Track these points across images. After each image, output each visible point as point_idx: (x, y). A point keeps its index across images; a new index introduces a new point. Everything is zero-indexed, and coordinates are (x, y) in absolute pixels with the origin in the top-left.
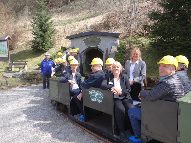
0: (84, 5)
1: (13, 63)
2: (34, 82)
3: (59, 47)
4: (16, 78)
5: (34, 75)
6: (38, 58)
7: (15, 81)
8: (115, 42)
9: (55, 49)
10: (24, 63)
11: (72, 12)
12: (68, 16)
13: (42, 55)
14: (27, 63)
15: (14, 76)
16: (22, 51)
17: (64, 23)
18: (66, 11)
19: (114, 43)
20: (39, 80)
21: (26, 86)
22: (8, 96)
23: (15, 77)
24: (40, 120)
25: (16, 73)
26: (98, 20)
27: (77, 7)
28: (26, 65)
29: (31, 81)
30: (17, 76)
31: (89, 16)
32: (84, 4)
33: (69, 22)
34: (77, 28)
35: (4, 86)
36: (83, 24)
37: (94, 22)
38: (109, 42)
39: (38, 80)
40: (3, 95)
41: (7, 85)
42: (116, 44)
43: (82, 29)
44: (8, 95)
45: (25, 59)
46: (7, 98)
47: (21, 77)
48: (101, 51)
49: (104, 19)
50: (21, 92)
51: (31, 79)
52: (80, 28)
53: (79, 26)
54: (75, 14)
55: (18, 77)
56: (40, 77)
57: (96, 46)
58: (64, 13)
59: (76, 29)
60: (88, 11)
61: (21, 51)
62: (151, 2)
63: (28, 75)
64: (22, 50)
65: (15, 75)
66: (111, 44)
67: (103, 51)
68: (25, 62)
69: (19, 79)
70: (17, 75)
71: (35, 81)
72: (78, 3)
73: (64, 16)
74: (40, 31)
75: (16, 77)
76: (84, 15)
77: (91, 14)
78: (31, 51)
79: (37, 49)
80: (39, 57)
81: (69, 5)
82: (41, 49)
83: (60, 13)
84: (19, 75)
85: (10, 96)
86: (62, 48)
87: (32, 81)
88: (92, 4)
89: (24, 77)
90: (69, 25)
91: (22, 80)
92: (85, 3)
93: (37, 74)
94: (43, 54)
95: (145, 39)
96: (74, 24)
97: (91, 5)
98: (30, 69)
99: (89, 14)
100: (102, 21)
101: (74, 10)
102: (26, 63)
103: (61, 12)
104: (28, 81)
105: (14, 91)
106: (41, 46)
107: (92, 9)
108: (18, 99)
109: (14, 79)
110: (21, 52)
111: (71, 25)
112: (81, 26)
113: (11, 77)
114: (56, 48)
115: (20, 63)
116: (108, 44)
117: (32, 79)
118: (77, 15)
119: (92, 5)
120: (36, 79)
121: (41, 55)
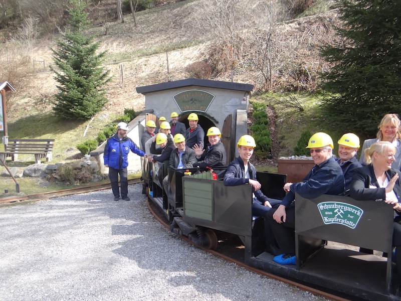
0: (153, 24)
1: (17, 144)
2: (75, 186)
3: (116, 111)
4: (32, 177)
5: (75, 171)
6: (71, 133)
7: (33, 185)
8: (243, 102)
9: (107, 114)
10: (46, 143)
11: (129, 38)
12: (121, 44)
13: (80, 126)
14: (52, 145)
15: (27, 172)
16: (29, 118)
17: (114, 58)
18: (116, 34)
19: (241, 105)
20: (87, 182)
21: (67, 195)
22: (46, 218)
23: (30, 176)
24: (175, 270)
25: (31, 167)
26: (189, 57)
27: (140, 27)
28: (51, 148)
29: (68, 183)
30: (35, 173)
31: (167, 47)
32: (154, 22)
33: (126, 57)
34: (146, 70)
35: (13, 195)
36: (157, 63)
37: (181, 59)
38: (230, 101)
39: (83, 182)
40: (30, 215)
41: (18, 194)
42: (243, 107)
43: (158, 73)
44: (44, 215)
45: (40, 135)
46: (48, 223)
47: (46, 174)
48: (212, 120)
49: (202, 54)
50: (70, 210)
51: (69, 180)
52: (153, 72)
53: (148, 66)
54: (137, 41)
55: (36, 175)
56: (89, 174)
57: (202, 109)
58: (111, 37)
59: (143, 72)
60: (163, 37)
61: (24, 116)
62: (298, 26)
63: (63, 172)
64: (28, 115)
65: (31, 170)
66: (233, 106)
67: (217, 120)
68: (49, 141)
69: (40, 180)
70: (35, 171)
71: (78, 184)
72: (140, 19)
73: (112, 44)
74: (76, 73)
75: (33, 175)
76: (155, 43)
77: (171, 43)
78: (50, 117)
79: (67, 113)
80: (73, 130)
81: (120, 21)
82: (79, 114)
83: (103, 37)
84: (39, 170)
85: (50, 218)
86: (126, 112)
87: (71, 184)
88: (172, 23)
89: (54, 175)
90: (126, 64)
91: (49, 181)
92: (156, 19)
93: (80, 169)
94: (82, 123)
95: (301, 97)
96: (138, 63)
97: (168, 25)
98: (57, 156)
99: (167, 43)
100: (198, 58)
101: (133, 33)
102: (51, 143)
103: (105, 35)
104: (62, 183)
105: (51, 207)
106: (79, 107)
107: (171, 32)
108: (75, 224)
109: (27, 180)
110: (26, 118)
111: (130, 63)
112: (154, 66)
113: (21, 175)
114: (110, 112)
115: (28, 143)
116: (227, 107)
117: (72, 179)
118: (140, 44)
119: (172, 25)
120: (80, 180)
121: (78, 126)
